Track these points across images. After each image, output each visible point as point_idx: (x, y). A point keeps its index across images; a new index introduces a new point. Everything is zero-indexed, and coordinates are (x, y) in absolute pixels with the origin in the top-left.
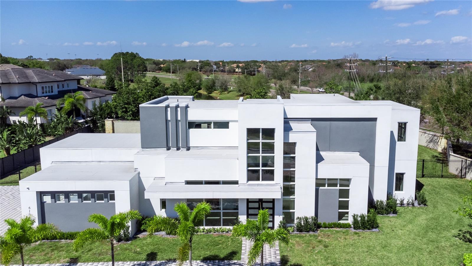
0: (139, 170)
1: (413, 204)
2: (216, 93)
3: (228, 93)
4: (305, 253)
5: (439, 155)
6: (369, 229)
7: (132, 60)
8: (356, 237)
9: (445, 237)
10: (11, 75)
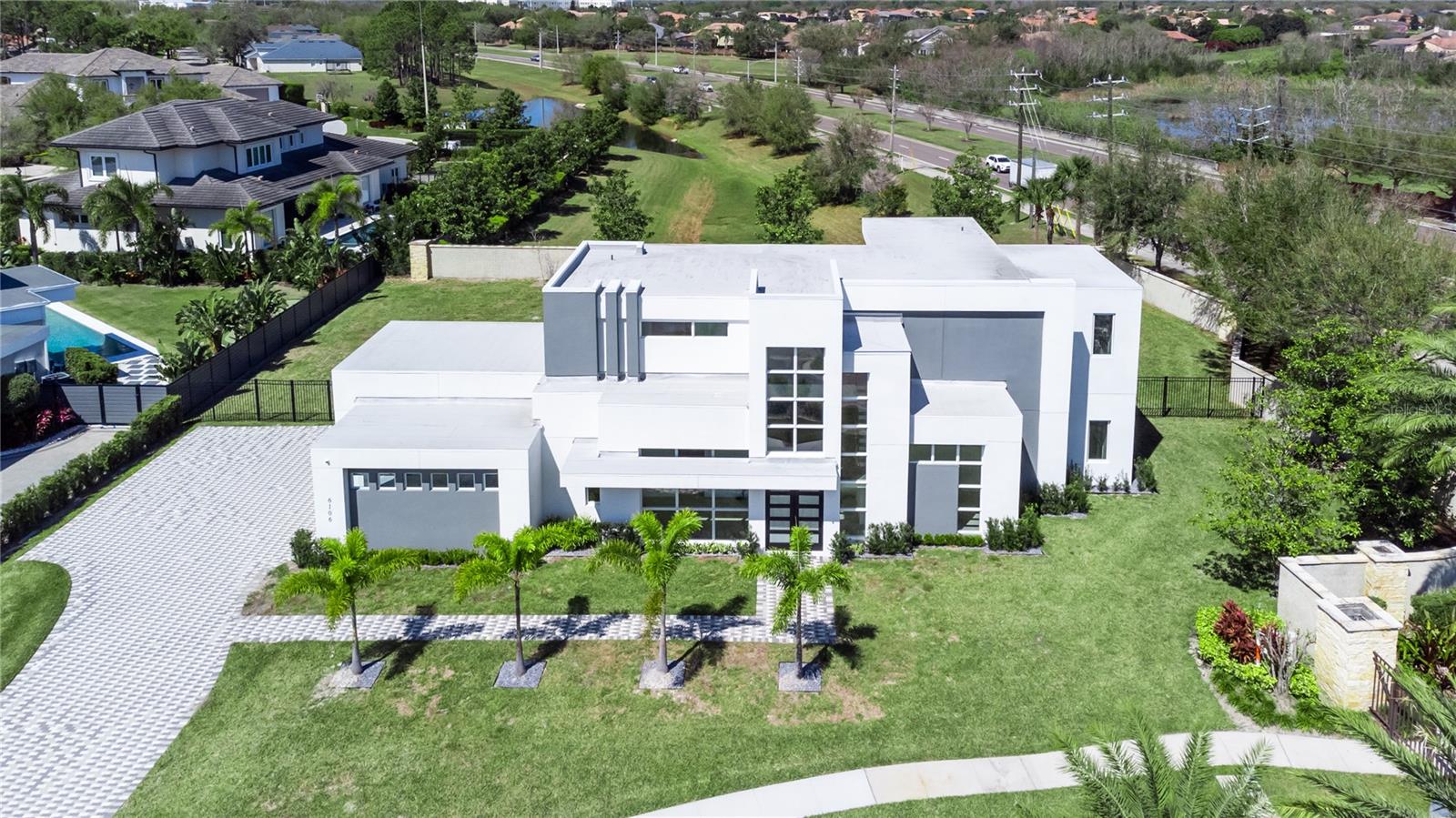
0: (542, 423)
1: (1127, 490)
2: (669, 124)
3: (700, 125)
4: (884, 600)
5: (1219, 350)
6: (1021, 550)
7: (436, 25)
8: (992, 567)
9: (1176, 568)
10: (174, 122)
